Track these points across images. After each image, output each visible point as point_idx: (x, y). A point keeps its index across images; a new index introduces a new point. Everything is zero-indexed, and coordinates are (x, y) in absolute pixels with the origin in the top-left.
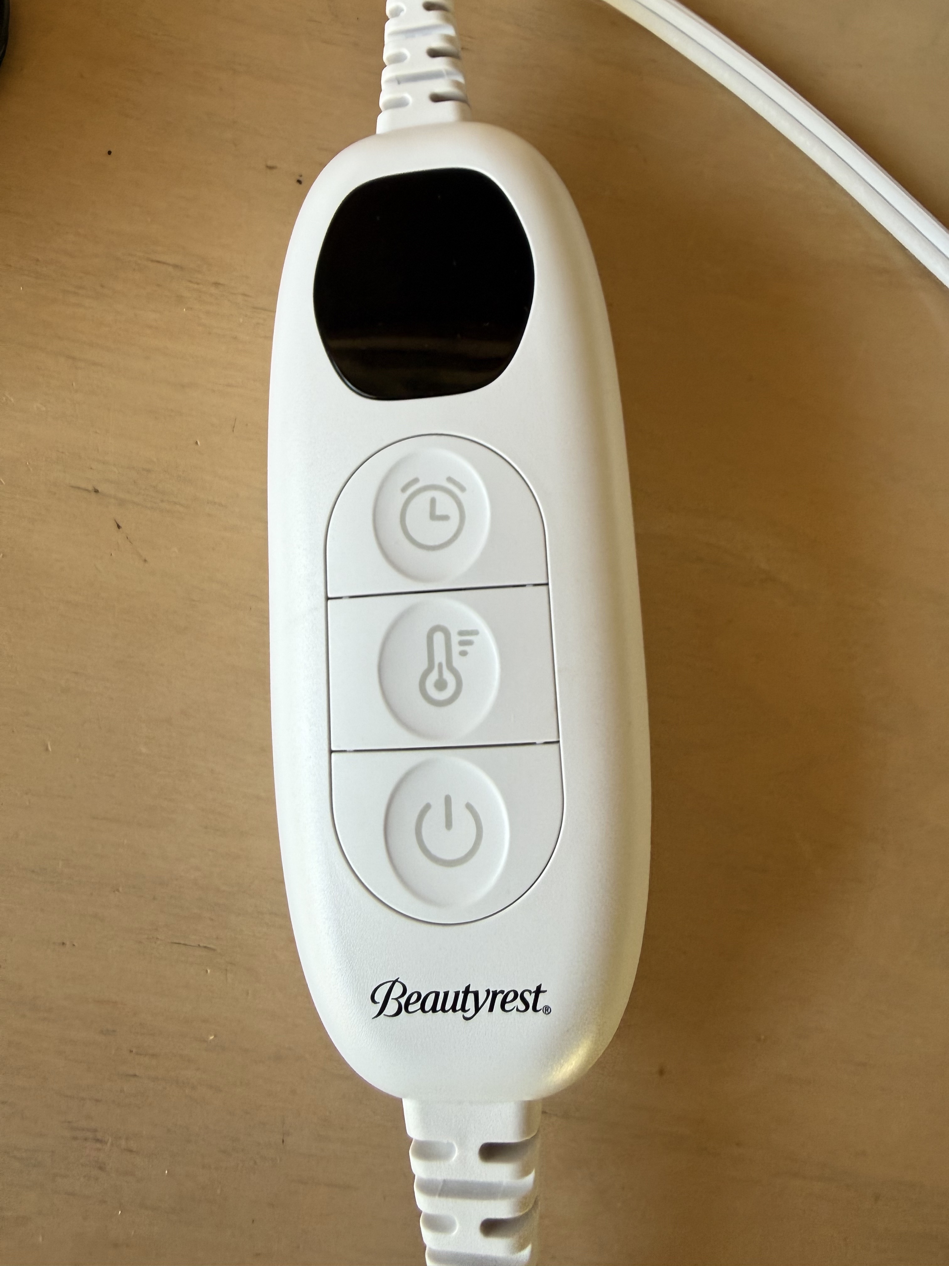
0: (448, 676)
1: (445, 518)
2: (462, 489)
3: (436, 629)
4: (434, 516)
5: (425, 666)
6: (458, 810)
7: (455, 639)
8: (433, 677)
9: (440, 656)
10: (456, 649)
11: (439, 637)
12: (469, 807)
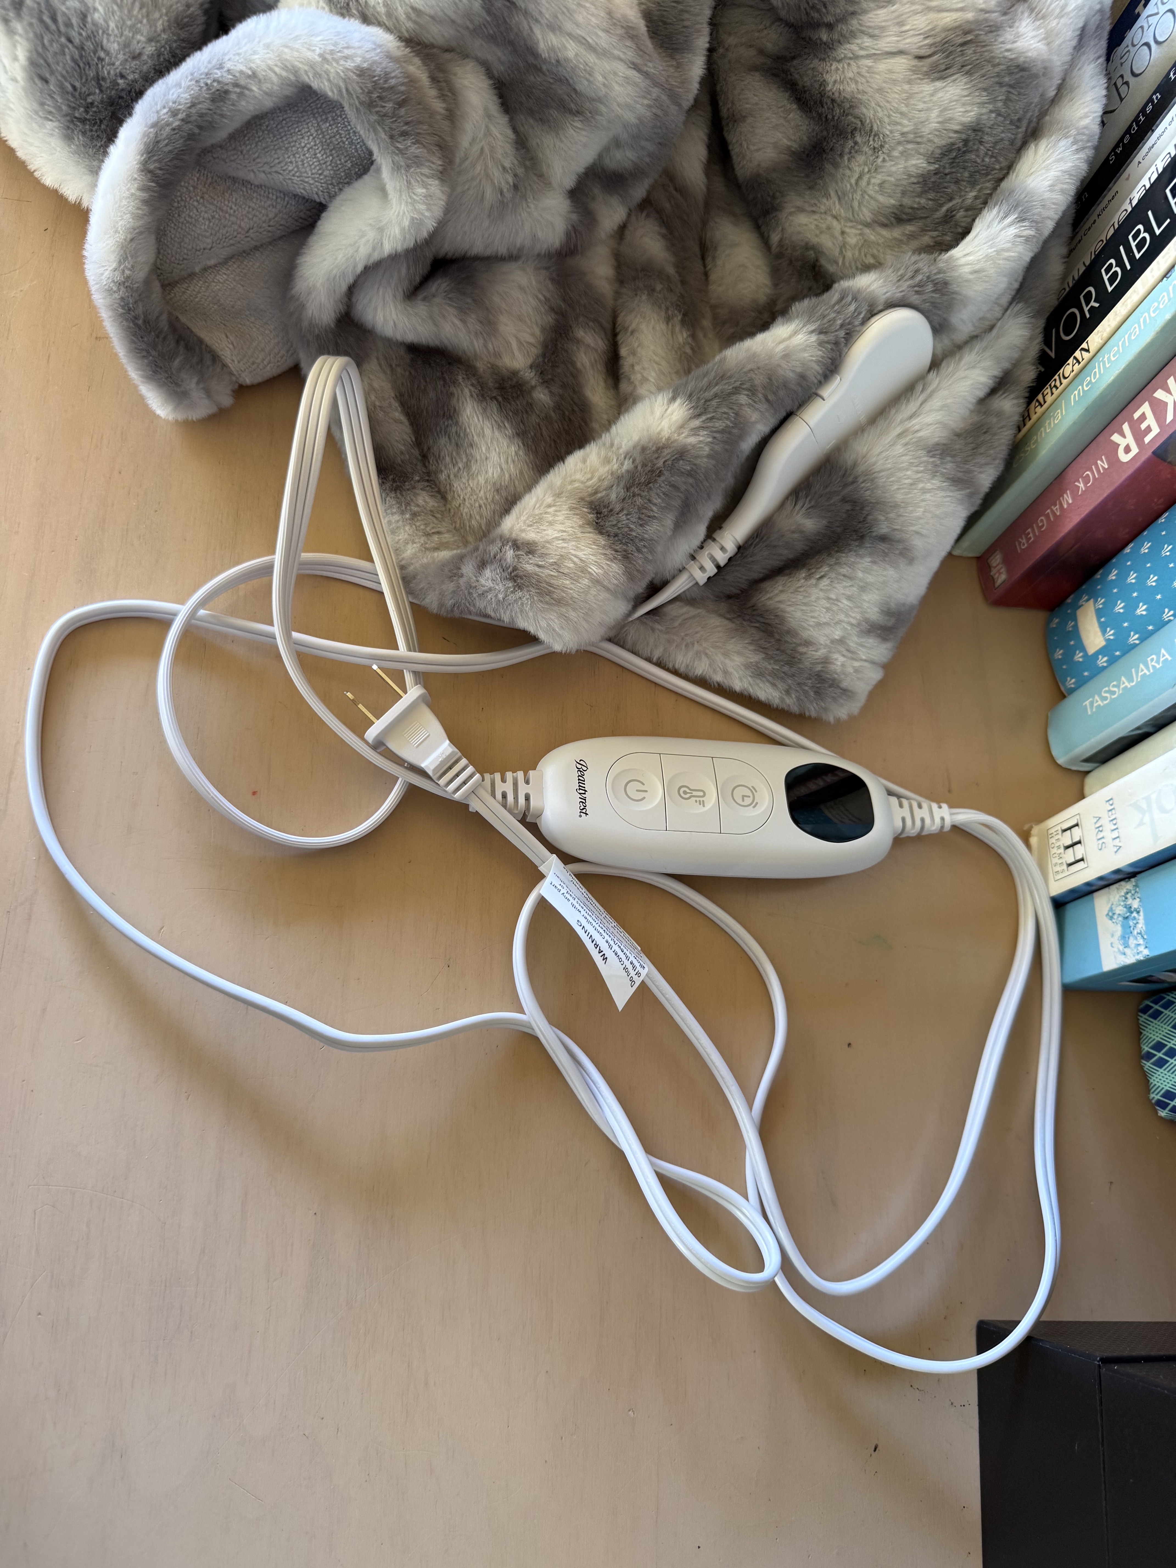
0: (688, 795)
1: (743, 800)
2: (754, 807)
3: (704, 793)
4: (743, 796)
5: (692, 788)
6: (643, 794)
7: (701, 799)
8: (688, 791)
9: (695, 793)
10: (698, 799)
11: (701, 794)
12: (644, 798)
